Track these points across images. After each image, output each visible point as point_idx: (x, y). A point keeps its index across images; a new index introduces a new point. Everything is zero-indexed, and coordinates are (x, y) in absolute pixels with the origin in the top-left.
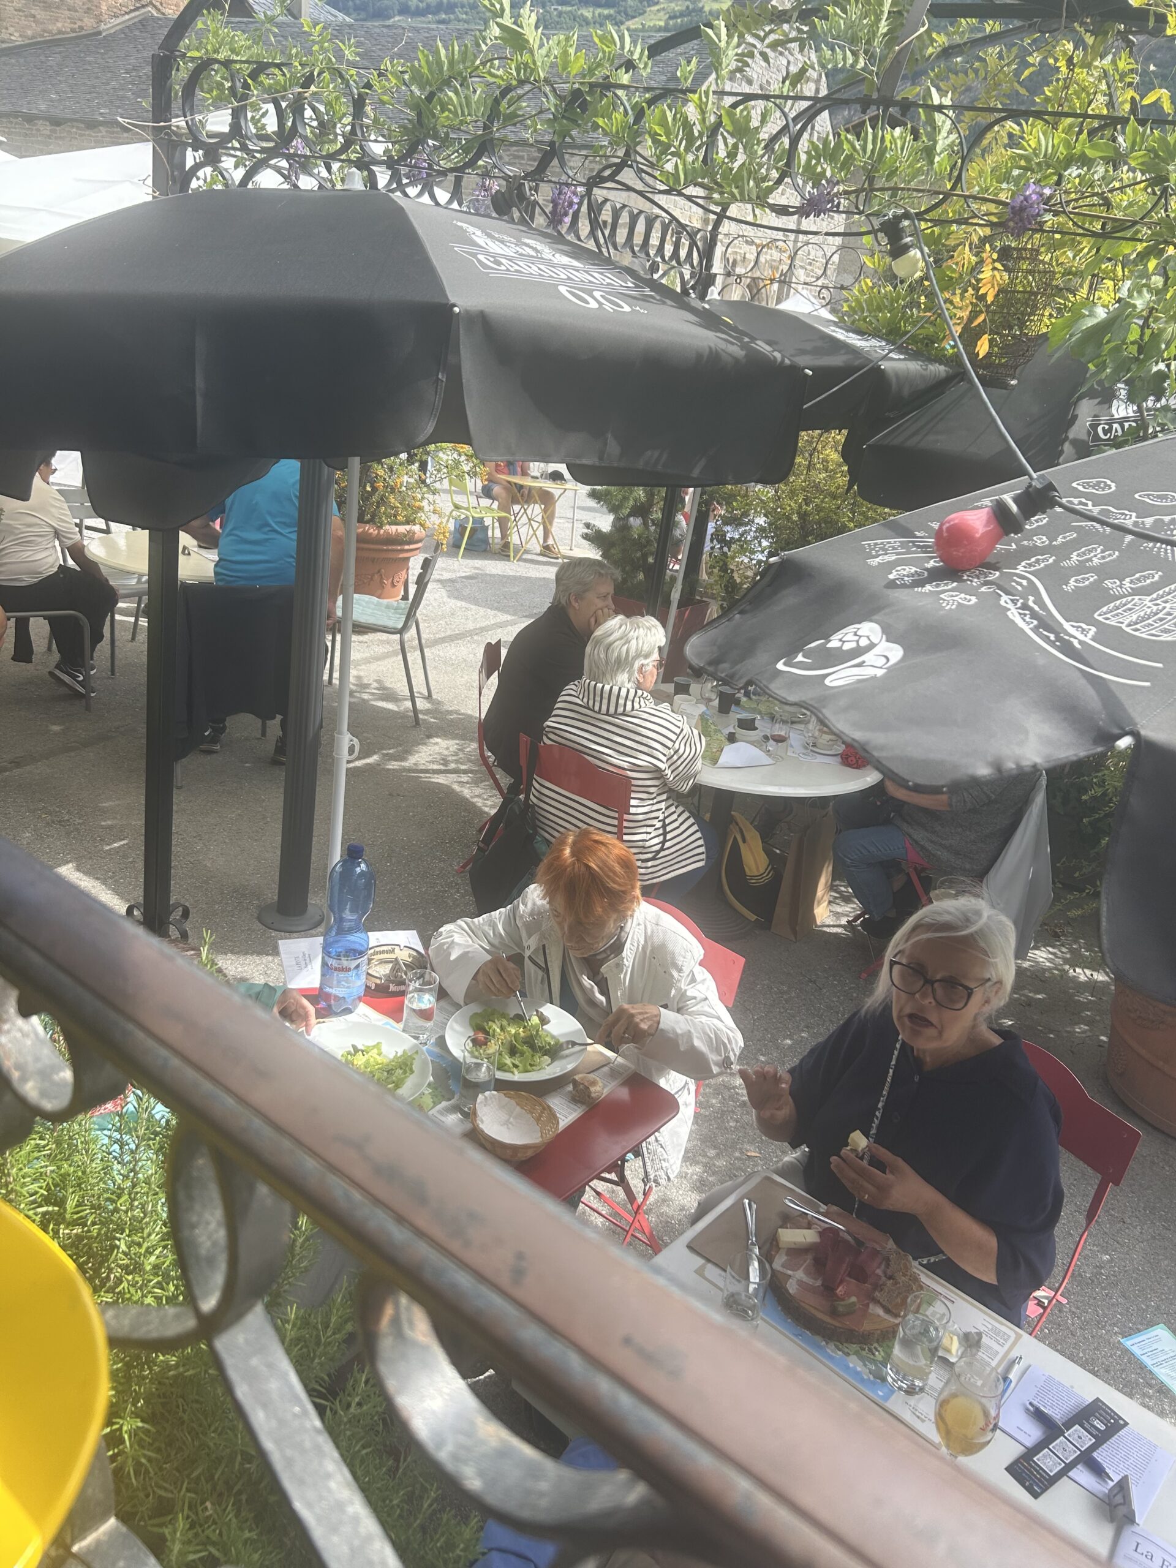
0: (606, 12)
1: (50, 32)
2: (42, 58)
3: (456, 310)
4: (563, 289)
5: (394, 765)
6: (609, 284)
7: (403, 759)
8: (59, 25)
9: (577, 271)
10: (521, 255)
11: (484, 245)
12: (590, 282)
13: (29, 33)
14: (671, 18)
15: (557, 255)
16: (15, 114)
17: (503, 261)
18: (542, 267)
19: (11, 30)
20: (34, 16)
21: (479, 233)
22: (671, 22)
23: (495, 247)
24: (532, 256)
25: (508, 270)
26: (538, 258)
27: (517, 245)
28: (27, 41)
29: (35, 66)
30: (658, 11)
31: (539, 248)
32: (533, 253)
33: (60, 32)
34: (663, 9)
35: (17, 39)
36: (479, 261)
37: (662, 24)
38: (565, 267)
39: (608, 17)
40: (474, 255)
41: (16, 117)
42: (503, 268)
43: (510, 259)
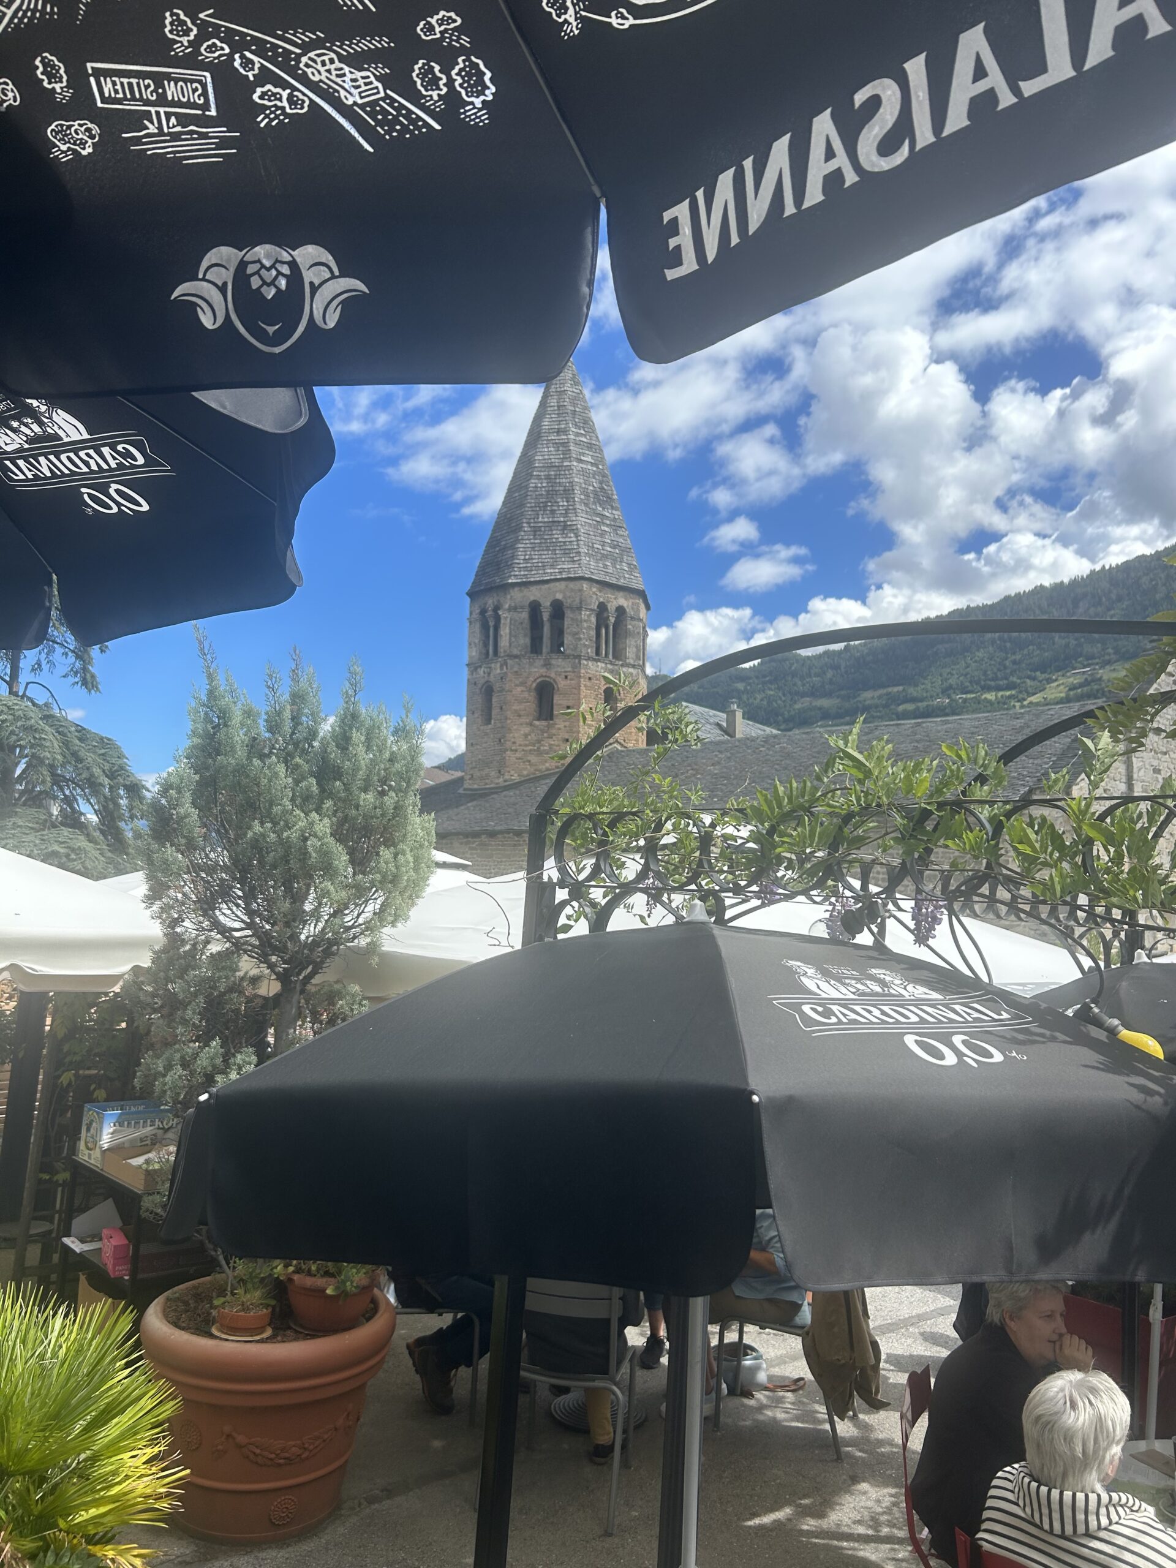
0: (1008, 693)
1: (540, 771)
2: (533, 789)
3: (755, 1098)
4: (910, 1040)
5: (809, 1524)
6: (976, 1020)
7: (821, 1515)
8: (547, 765)
9: (933, 1006)
10: (863, 994)
11: (814, 989)
12: (951, 1021)
13: (525, 773)
14: (1070, 689)
15: (910, 987)
16: (508, 831)
17: (835, 1008)
18: (886, 1008)
19: (512, 772)
20: (529, 761)
21: (811, 971)
22: (1072, 693)
23: (829, 990)
24: (877, 994)
25: (840, 1022)
26: (886, 997)
27: (858, 980)
28: (523, 779)
29: (527, 796)
30: (1058, 686)
31: (888, 979)
32: (878, 989)
33: (548, 769)
34: (1063, 684)
35: (516, 778)
36: (803, 1014)
37: (1063, 695)
38: (918, 1002)
39: (1010, 697)
40: (797, 1008)
41: (509, 833)
42: (834, 1020)
43: (845, 1004)
